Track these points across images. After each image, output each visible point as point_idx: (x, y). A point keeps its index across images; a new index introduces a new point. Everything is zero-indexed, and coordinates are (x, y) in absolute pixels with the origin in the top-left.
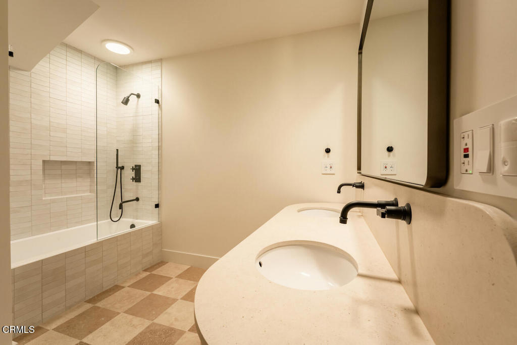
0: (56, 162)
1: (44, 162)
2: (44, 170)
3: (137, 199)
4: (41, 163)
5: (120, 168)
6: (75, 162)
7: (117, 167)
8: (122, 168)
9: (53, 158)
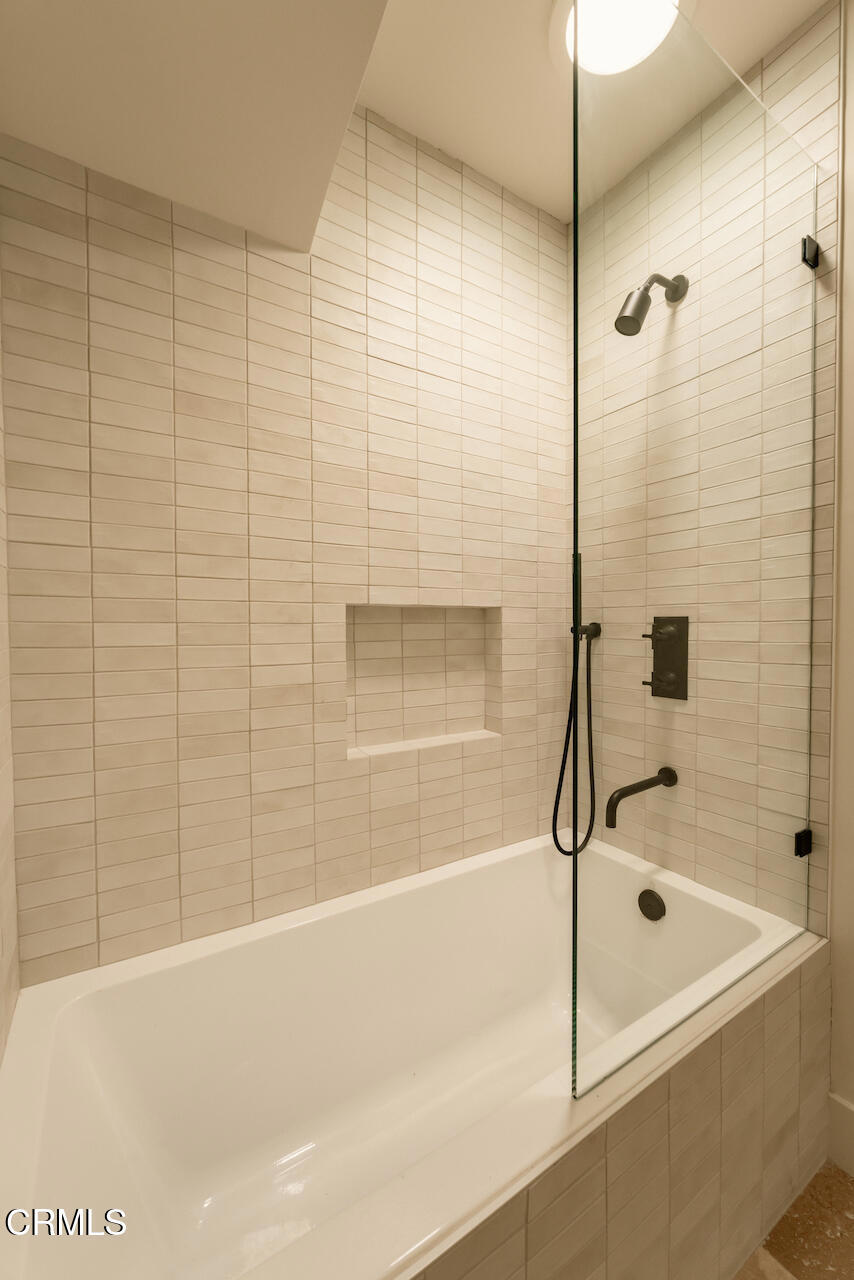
0: (384, 610)
1: (353, 611)
2: (352, 641)
3: (668, 777)
4: (342, 618)
5: (585, 630)
6: (443, 611)
7: (576, 629)
8: (595, 631)
9: (380, 597)
